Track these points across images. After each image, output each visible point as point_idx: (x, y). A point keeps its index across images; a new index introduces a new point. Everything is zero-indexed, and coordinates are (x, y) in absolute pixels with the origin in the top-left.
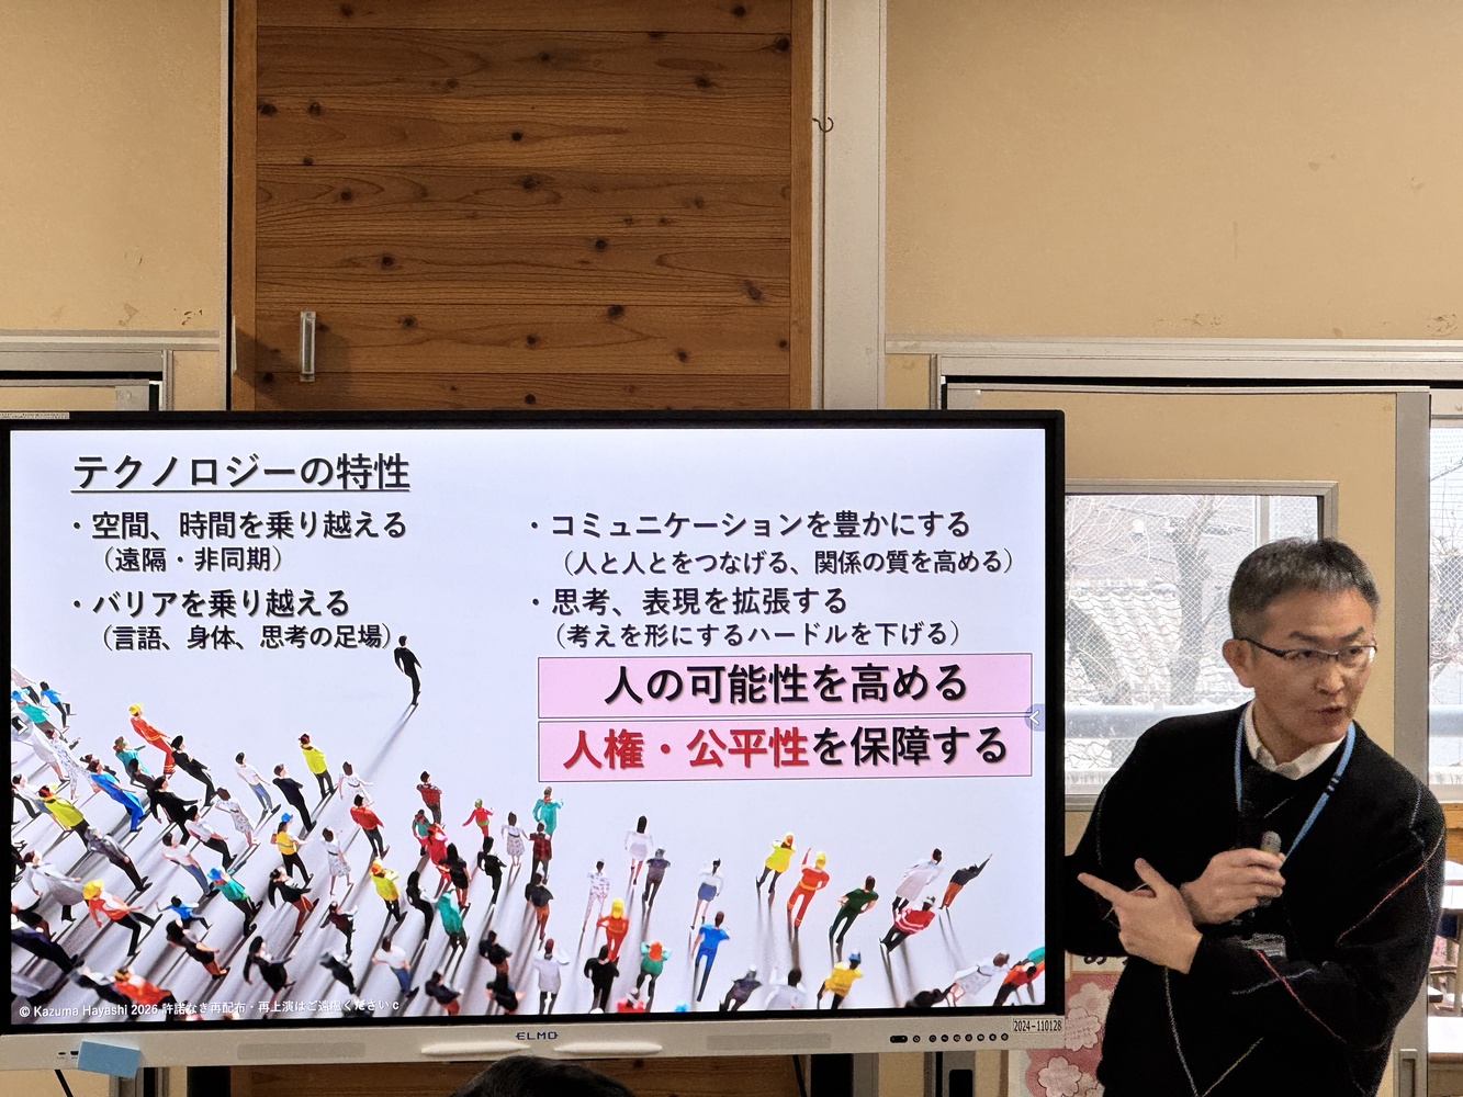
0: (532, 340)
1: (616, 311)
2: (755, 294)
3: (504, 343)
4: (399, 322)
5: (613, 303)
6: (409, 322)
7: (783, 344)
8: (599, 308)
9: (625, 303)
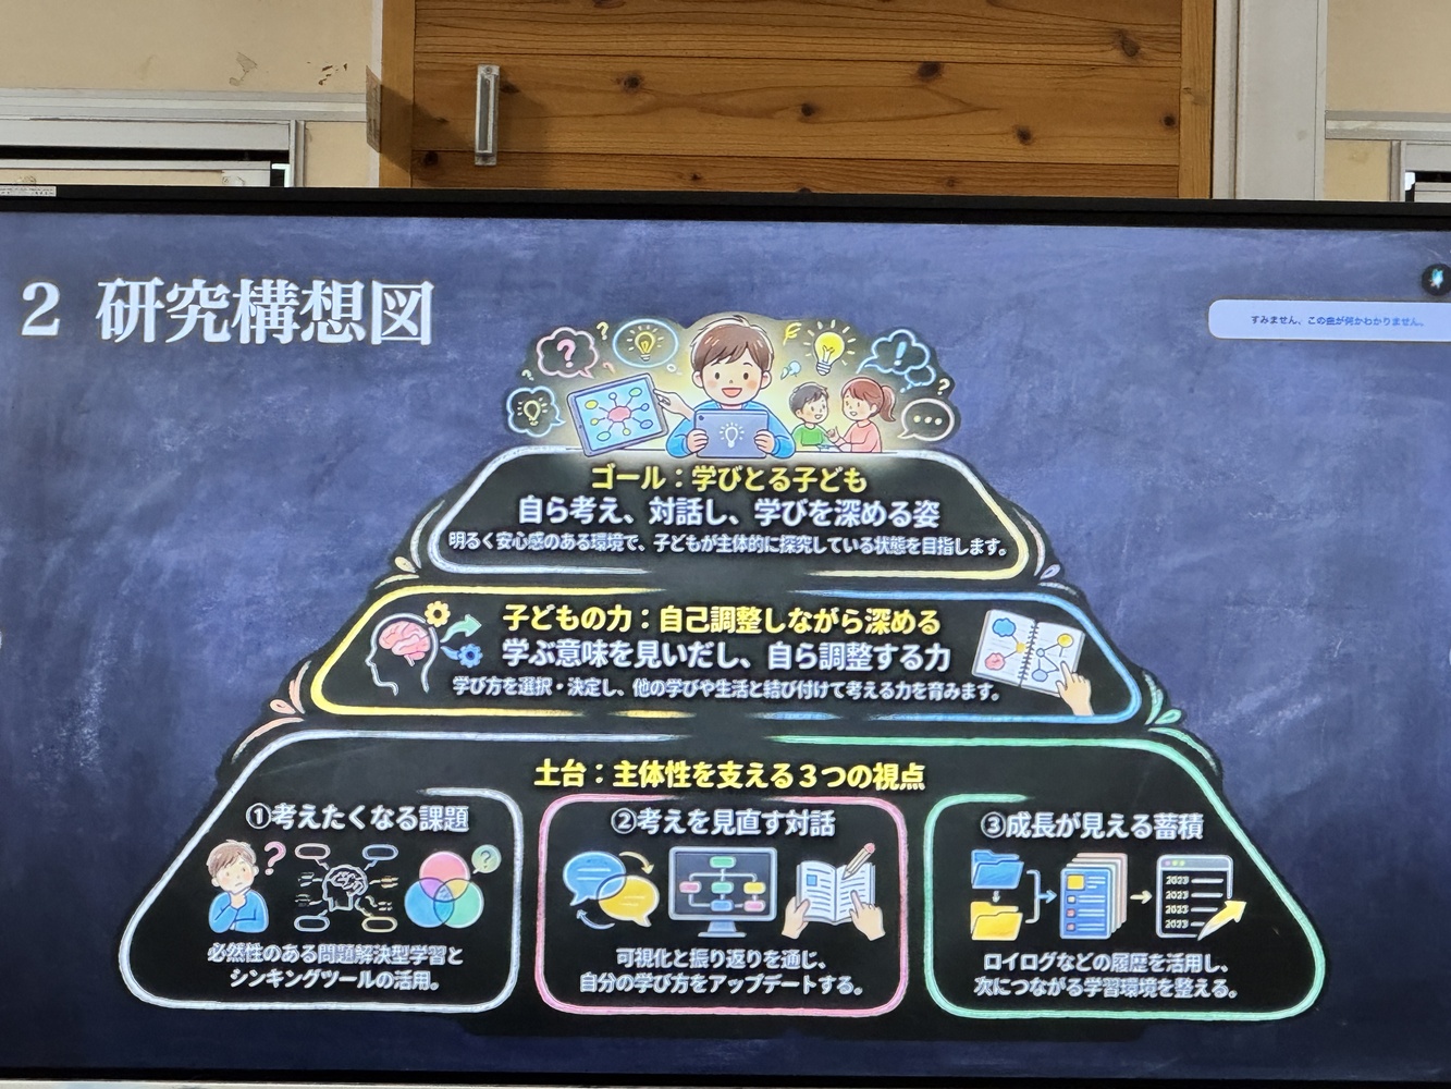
0: (808, 111)
1: (930, 70)
2: (1131, 49)
3: (767, 113)
4: (618, 81)
5: (926, 58)
6: (633, 83)
7: (1171, 122)
8: (902, 66)
9: (944, 59)
